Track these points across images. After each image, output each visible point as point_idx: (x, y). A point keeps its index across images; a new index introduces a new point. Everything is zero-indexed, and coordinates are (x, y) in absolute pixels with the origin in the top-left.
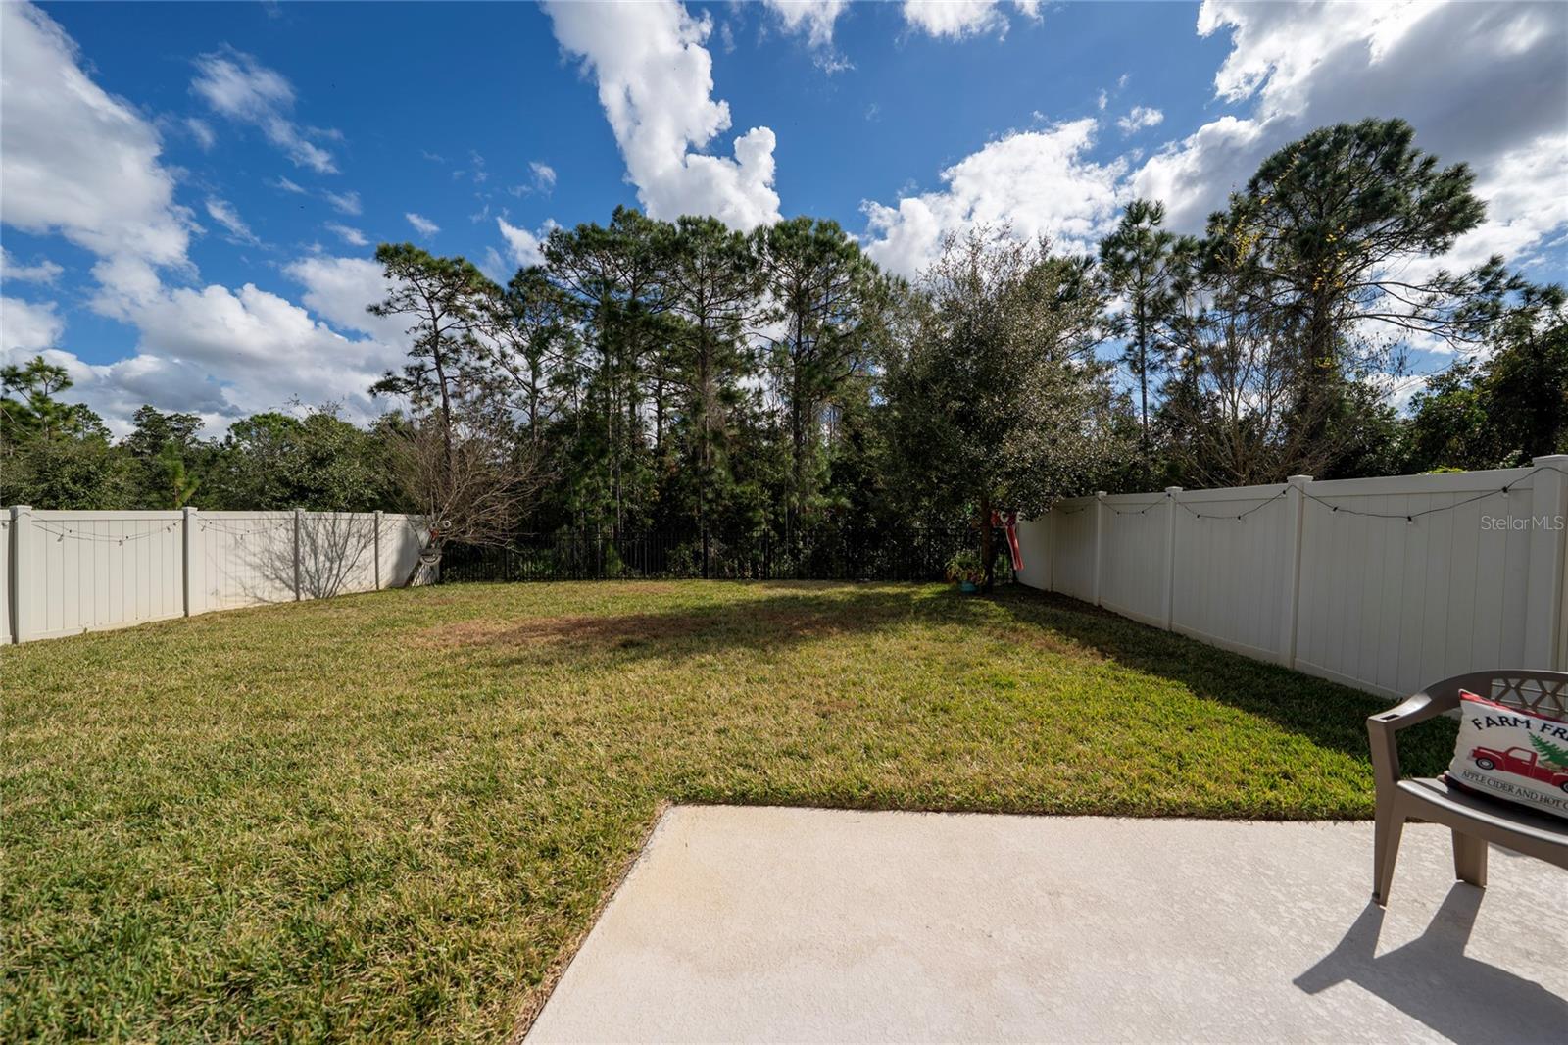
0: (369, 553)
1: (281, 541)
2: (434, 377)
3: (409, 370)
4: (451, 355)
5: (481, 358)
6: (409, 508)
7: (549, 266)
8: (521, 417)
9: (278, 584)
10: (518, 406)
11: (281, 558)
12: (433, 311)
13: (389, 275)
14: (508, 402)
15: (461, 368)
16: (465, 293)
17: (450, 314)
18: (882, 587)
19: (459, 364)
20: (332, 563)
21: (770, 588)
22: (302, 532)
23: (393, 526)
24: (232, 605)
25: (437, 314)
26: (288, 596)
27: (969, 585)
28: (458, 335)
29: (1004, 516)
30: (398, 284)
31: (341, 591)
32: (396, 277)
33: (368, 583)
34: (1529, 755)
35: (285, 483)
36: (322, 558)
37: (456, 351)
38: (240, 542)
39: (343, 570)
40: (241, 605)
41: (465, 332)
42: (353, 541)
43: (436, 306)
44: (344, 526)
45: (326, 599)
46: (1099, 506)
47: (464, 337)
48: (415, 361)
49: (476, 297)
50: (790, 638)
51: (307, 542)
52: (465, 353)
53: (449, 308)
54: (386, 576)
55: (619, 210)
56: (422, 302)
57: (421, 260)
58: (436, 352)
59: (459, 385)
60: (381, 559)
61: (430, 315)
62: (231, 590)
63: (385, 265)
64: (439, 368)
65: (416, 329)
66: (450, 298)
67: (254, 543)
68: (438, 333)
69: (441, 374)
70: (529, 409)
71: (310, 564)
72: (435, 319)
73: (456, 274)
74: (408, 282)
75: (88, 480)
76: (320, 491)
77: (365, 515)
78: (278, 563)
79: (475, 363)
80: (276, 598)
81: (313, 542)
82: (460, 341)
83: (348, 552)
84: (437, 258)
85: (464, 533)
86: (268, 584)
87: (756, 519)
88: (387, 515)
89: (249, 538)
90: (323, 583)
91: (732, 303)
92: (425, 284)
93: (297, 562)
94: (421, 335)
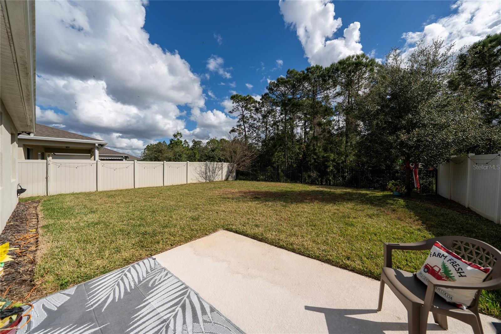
0: (220, 172)
1: (203, 169)
2: (243, 127)
3: (238, 126)
4: (247, 121)
5: (254, 121)
6: (228, 161)
7: (270, 92)
8: (263, 136)
9: (203, 178)
10: (262, 133)
11: (203, 172)
12: (242, 110)
13: (233, 103)
14: (259, 132)
15: (249, 124)
16: (250, 104)
17: (247, 110)
18: (362, 191)
19: (249, 123)
20: (213, 174)
21: (317, 187)
22: (207, 167)
23: (225, 165)
24: (194, 182)
25: (244, 110)
26: (204, 181)
27: (396, 193)
28: (248, 115)
29: (412, 165)
30: (235, 104)
31: (214, 180)
32: (235, 103)
33: (220, 179)
34: (439, 269)
35: (207, 156)
36: (211, 173)
37: (248, 120)
38: (196, 169)
39: (215, 176)
40: (196, 182)
41: (250, 114)
42: (217, 169)
43: (244, 109)
44: (215, 165)
45: (211, 182)
46: (469, 160)
47: (250, 116)
48: (239, 124)
49: (252, 105)
50: (301, 201)
51: (208, 169)
52: (250, 120)
53: (247, 109)
54: (224, 178)
55: (289, 70)
56: (240, 108)
57: (240, 98)
58: (243, 121)
59: (249, 129)
60: (223, 174)
61: (242, 111)
62: (194, 179)
63: (232, 100)
64: (244, 125)
65: (239, 115)
66: (247, 106)
67: (198, 169)
68: (244, 116)
69: (244, 126)
70: (265, 133)
71: (208, 174)
72: (243, 112)
73: (247, 100)
74: (237, 104)
75: (180, 156)
76: (213, 157)
77: (220, 163)
78: (203, 173)
79: (252, 122)
80: (202, 181)
81: (209, 169)
82: (249, 117)
83: (216, 171)
84: (243, 96)
85: (240, 168)
86: (201, 178)
87: (328, 165)
88: (225, 163)
89: (198, 168)
90: (211, 178)
91: (325, 92)
92: (241, 103)
93: (206, 173)
94: (240, 117)
